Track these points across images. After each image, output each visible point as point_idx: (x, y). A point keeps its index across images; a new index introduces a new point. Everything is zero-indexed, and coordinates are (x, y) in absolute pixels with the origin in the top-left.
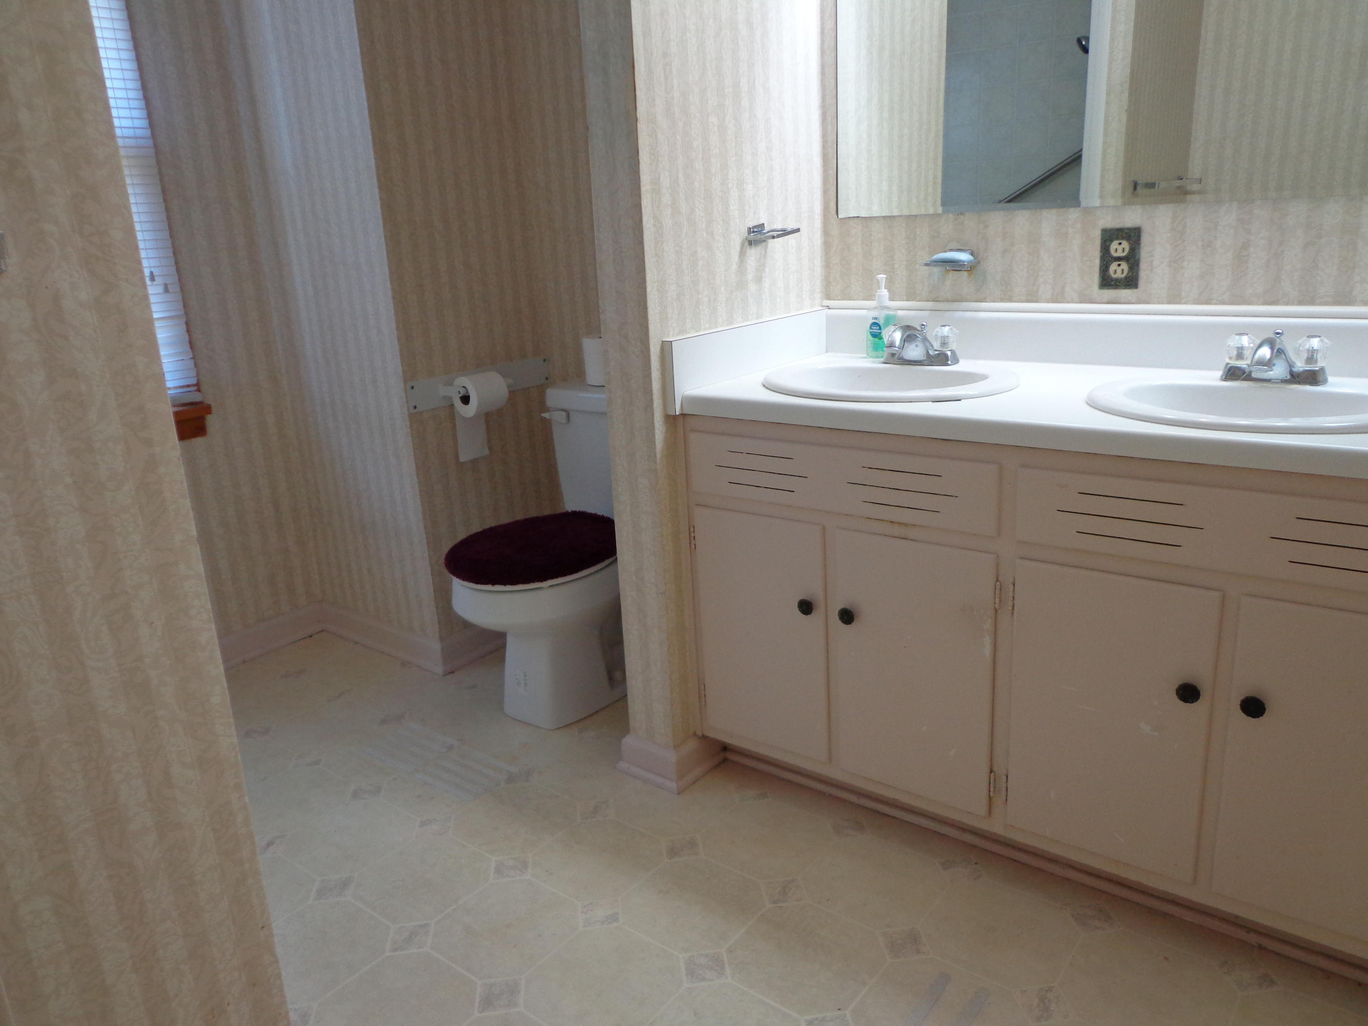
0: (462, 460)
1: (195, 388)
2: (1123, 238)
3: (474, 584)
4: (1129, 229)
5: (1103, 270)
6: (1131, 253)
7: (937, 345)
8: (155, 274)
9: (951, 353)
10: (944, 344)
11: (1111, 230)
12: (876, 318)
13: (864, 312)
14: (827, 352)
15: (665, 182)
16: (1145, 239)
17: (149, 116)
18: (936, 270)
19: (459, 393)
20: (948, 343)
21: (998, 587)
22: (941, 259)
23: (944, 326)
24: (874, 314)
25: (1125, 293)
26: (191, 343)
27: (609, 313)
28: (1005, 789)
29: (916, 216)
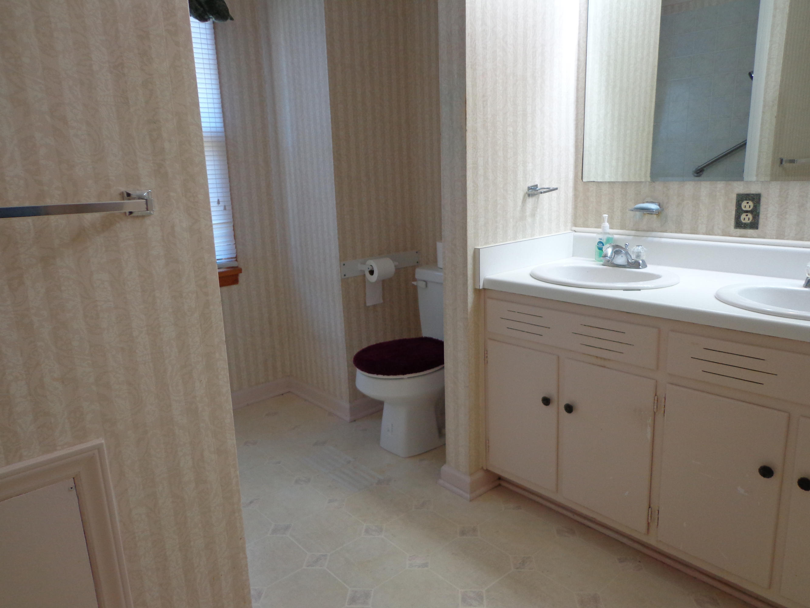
0: (368, 304)
1: (235, 259)
2: (749, 200)
3: (368, 373)
4: (753, 194)
5: (737, 218)
6: (754, 208)
7: (634, 257)
8: (220, 200)
9: (642, 262)
10: (638, 256)
11: (742, 194)
12: (601, 239)
13: (594, 235)
14: (573, 256)
15: (481, 162)
16: (763, 200)
17: (224, 122)
18: (638, 213)
19: (369, 268)
20: (640, 256)
21: (656, 399)
22: (640, 207)
23: (638, 246)
24: (600, 236)
25: (750, 231)
26: (234, 236)
27: (447, 231)
28: (657, 519)
29: (627, 182)
